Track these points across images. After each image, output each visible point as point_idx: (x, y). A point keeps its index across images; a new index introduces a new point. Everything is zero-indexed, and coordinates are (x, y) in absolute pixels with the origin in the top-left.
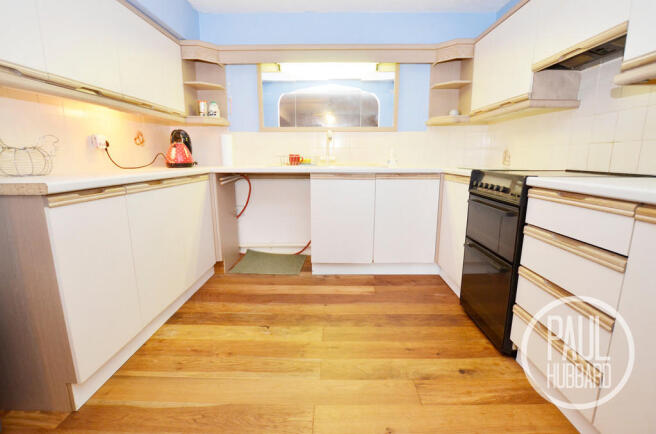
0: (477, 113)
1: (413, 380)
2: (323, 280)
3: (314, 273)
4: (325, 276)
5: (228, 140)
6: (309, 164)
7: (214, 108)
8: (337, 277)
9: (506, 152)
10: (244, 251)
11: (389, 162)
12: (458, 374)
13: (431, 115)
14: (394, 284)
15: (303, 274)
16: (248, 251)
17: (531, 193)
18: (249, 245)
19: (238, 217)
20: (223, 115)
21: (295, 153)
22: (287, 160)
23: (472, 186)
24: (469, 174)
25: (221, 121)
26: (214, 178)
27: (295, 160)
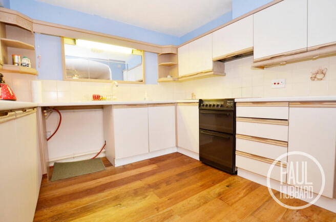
0: (182, 77)
1: (217, 197)
2: (125, 168)
3: (116, 166)
4: (124, 166)
5: (38, 84)
6: (105, 100)
7: (26, 61)
8: (131, 165)
9: (193, 94)
10: (52, 165)
11: (145, 99)
12: (227, 188)
13: (160, 77)
14: (163, 161)
15: (109, 168)
16: (56, 164)
17: (237, 105)
18: (55, 160)
19: (48, 140)
20: (33, 66)
21: (97, 93)
22: (91, 98)
23: (200, 106)
24: (198, 101)
25: (33, 71)
26: (40, 110)
27: (96, 97)
